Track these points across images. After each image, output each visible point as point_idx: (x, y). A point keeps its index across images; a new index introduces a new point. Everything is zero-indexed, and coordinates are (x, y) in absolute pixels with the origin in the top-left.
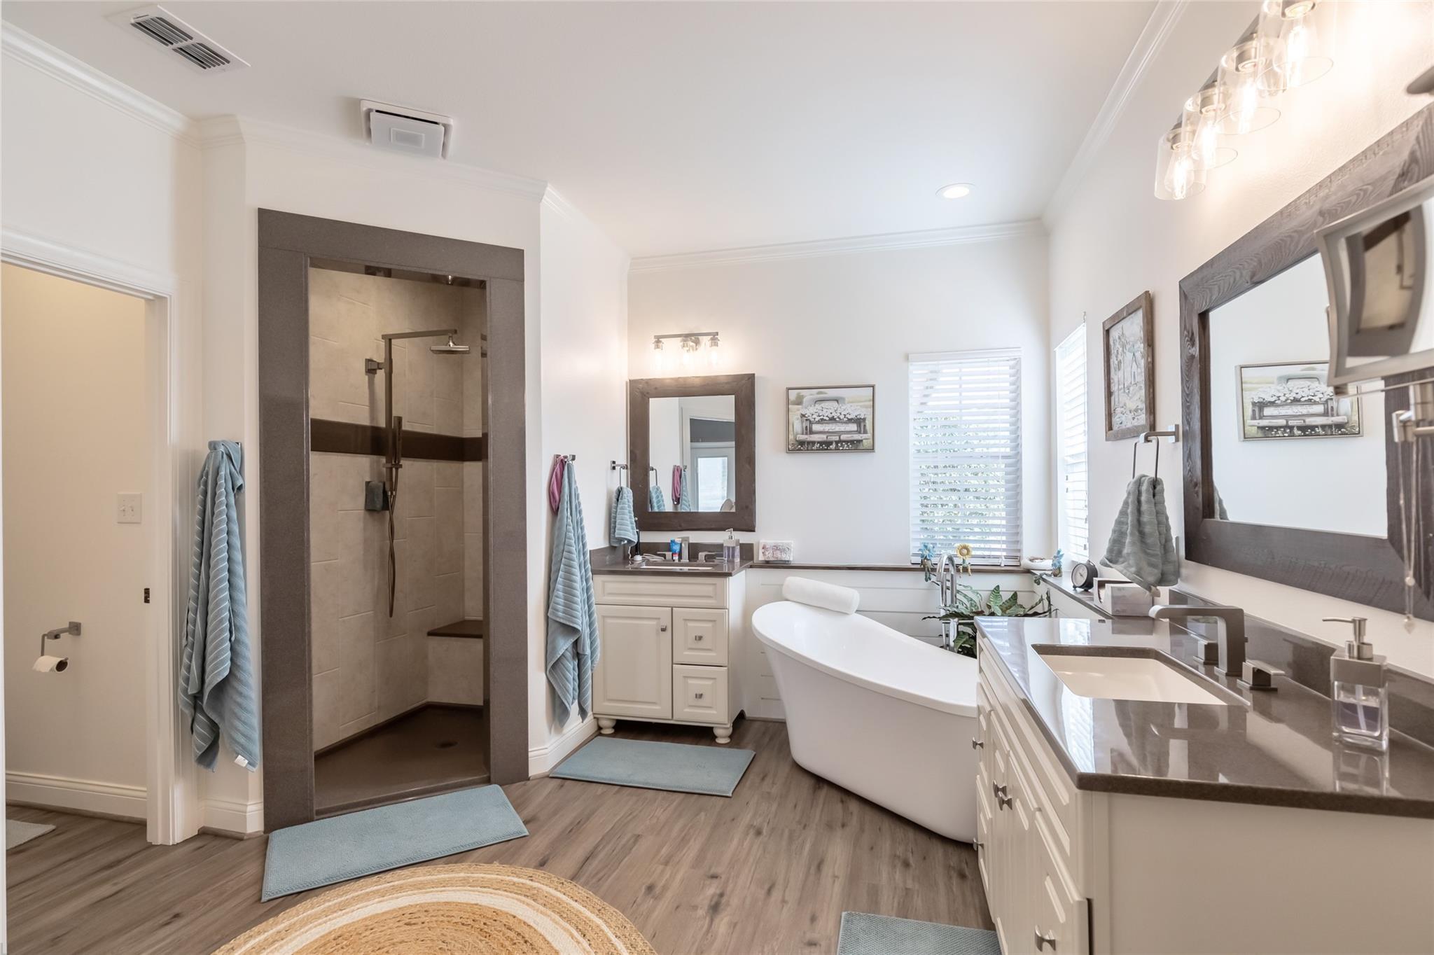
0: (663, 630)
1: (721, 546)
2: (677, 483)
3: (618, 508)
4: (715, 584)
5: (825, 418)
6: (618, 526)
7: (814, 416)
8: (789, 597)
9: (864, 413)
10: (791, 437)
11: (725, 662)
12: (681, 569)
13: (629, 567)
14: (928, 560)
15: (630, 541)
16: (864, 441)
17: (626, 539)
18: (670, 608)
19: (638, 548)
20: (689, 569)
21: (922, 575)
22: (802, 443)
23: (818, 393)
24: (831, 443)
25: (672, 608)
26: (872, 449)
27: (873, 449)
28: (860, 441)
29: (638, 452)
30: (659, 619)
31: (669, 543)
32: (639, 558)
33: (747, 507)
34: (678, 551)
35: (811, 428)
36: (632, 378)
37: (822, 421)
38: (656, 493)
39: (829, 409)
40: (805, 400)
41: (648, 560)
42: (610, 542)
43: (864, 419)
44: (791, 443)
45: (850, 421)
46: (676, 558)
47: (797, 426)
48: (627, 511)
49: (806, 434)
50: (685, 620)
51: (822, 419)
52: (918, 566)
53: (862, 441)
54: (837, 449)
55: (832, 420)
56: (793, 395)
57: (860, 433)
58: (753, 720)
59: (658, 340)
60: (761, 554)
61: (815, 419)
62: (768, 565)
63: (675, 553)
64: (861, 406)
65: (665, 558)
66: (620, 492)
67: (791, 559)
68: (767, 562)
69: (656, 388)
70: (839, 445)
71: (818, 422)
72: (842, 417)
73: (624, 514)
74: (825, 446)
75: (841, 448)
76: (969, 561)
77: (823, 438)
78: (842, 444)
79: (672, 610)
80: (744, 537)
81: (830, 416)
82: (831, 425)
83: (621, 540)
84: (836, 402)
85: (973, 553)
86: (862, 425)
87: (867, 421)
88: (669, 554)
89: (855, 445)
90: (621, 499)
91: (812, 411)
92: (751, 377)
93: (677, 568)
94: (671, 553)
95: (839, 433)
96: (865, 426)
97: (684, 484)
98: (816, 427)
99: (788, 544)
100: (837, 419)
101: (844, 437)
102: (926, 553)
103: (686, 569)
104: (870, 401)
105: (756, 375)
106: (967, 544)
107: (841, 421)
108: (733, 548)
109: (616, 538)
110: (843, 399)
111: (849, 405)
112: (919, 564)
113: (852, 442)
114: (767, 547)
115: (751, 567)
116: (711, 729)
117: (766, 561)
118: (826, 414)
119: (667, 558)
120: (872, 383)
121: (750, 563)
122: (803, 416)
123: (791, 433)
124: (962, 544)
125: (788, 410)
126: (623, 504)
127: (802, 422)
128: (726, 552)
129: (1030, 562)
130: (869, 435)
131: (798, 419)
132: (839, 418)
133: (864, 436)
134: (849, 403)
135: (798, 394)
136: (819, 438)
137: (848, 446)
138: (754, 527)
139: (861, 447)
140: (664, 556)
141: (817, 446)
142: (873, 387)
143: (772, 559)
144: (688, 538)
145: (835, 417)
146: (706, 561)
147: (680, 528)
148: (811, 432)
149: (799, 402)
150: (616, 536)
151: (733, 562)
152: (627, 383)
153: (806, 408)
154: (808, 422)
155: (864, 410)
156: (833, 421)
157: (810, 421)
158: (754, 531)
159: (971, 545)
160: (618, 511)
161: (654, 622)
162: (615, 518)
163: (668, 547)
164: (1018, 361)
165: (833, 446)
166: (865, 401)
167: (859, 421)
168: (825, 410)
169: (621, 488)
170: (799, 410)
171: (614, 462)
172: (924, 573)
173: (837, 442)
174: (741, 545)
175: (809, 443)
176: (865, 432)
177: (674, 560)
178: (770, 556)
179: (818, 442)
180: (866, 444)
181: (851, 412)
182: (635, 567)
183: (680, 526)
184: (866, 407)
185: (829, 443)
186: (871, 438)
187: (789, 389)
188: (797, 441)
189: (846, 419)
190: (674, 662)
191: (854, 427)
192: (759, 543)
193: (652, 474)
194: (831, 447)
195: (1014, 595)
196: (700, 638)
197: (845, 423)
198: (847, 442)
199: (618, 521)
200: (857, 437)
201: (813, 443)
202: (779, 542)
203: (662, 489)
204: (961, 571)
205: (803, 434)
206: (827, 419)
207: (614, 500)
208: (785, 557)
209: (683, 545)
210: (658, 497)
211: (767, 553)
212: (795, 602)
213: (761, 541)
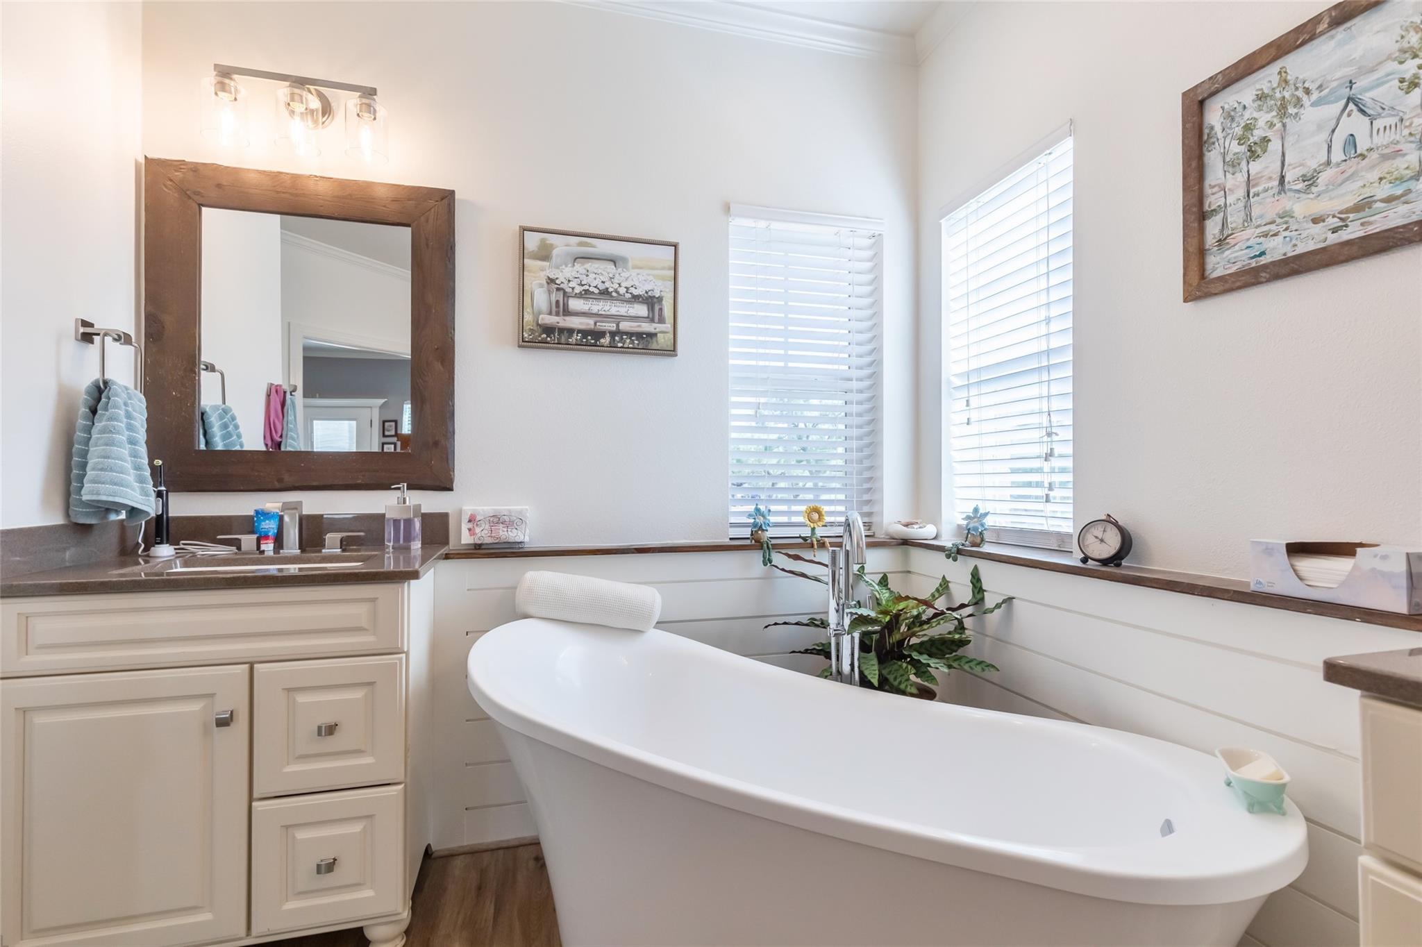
0: (223, 723)
1: (378, 520)
2: (277, 416)
3: (94, 431)
4: (374, 600)
5: (592, 289)
6: (90, 473)
7: (571, 284)
8: (531, 610)
9: (661, 288)
10: (528, 317)
11: (398, 773)
12: (280, 570)
13: (140, 571)
14: (763, 530)
15: (133, 512)
16: (659, 335)
17: (124, 506)
18: (247, 666)
19: (162, 529)
20: (300, 569)
21: (757, 556)
22: (548, 330)
23: (580, 244)
24: (602, 334)
25: (252, 665)
26: (672, 351)
27: (674, 350)
28: (652, 335)
29: (168, 320)
30: (212, 695)
31: (252, 517)
32: (164, 551)
33: (436, 444)
34: (273, 532)
35: (566, 306)
36: (154, 154)
37: (586, 294)
38: (221, 417)
39: (599, 274)
40: (555, 252)
41: (194, 554)
42: (67, 514)
43: (660, 299)
44: (527, 328)
45: (636, 299)
46: (268, 547)
47: (541, 298)
48: (123, 438)
49: (557, 314)
50: (289, 690)
51: (587, 291)
52: (748, 542)
53: (655, 335)
54: (612, 345)
55: (605, 293)
56: (532, 241)
57: (652, 320)
58: (450, 856)
59: (225, 73)
60: (465, 532)
61: (573, 288)
62: (478, 551)
63: (267, 537)
64: (656, 277)
65: (239, 548)
66: (100, 391)
67: (527, 539)
68: (478, 546)
69: (219, 186)
70: (617, 338)
71: (580, 296)
72: (622, 291)
73: (110, 443)
74: (591, 340)
75: (620, 345)
76: (820, 532)
77: (588, 324)
78: (622, 339)
79: (252, 669)
80: (431, 502)
81: (602, 287)
82: (601, 303)
83: (107, 508)
84: (612, 263)
85: (828, 519)
86: (657, 308)
87: (664, 302)
88: (248, 541)
89: (643, 343)
90: (106, 409)
91: (567, 274)
92: (447, 197)
93: (272, 569)
94: (255, 537)
95: (618, 318)
96: (661, 309)
97: (291, 418)
98: (575, 304)
99: (521, 512)
100: (614, 294)
101: (625, 326)
102: (760, 520)
103: (293, 569)
104: (670, 269)
105: (457, 196)
106: (818, 505)
107: (620, 299)
108: (408, 522)
109: (89, 504)
110: (624, 260)
111: (634, 272)
112: (748, 538)
113: (639, 335)
114: (478, 518)
115: (447, 557)
116: (360, 929)
117: (475, 545)
118: (594, 282)
119: (244, 548)
120: (673, 240)
121: (444, 551)
122: (551, 281)
123: (528, 310)
124: (812, 505)
125: (523, 268)
126: (111, 419)
127: (550, 292)
128: (389, 532)
129: (905, 528)
130: (668, 326)
131: (541, 286)
132: (616, 291)
133: (660, 327)
134: (635, 267)
135: (543, 241)
136: (581, 323)
137: (632, 342)
138: (452, 481)
139: (654, 346)
140: (237, 544)
141: (576, 337)
142: (675, 246)
143: (488, 540)
144: (300, 503)
145: (610, 290)
146: (344, 550)
147: (277, 485)
148: (567, 312)
149: (544, 254)
150: (85, 498)
151: (408, 549)
152: (137, 165)
153: (557, 268)
154: (561, 294)
155: (659, 283)
156: (608, 297)
157: (565, 293)
158: (451, 489)
159: (825, 508)
160: (95, 436)
161: (195, 707)
162: (84, 454)
163: (249, 524)
164: (877, 239)
165: (606, 341)
166: (663, 268)
167: (651, 301)
168: (592, 276)
169: (106, 383)
170: (543, 270)
171: (85, 324)
172: (762, 552)
173: (613, 334)
174: (426, 518)
175: (562, 330)
176: (662, 321)
177: (263, 552)
178: (483, 535)
179: (579, 331)
180: (663, 340)
181: (637, 284)
182: (156, 570)
183: (280, 480)
184: (663, 278)
185: (599, 335)
186: (671, 330)
187: (524, 229)
188: (538, 324)
189: (628, 296)
190: (255, 795)
191: (642, 310)
192: (460, 512)
193: (207, 380)
194: (602, 341)
195: (883, 578)
196: (331, 730)
197: (628, 301)
198: (630, 334)
199: (92, 461)
200: (646, 327)
201: (570, 331)
202: (503, 508)
203: (236, 412)
204: (816, 547)
205: (550, 313)
206: (596, 291)
207: (83, 410)
208: (514, 535)
209: (286, 519)
210: (225, 426)
211: (478, 530)
212: (540, 618)
213: (464, 508)
